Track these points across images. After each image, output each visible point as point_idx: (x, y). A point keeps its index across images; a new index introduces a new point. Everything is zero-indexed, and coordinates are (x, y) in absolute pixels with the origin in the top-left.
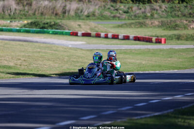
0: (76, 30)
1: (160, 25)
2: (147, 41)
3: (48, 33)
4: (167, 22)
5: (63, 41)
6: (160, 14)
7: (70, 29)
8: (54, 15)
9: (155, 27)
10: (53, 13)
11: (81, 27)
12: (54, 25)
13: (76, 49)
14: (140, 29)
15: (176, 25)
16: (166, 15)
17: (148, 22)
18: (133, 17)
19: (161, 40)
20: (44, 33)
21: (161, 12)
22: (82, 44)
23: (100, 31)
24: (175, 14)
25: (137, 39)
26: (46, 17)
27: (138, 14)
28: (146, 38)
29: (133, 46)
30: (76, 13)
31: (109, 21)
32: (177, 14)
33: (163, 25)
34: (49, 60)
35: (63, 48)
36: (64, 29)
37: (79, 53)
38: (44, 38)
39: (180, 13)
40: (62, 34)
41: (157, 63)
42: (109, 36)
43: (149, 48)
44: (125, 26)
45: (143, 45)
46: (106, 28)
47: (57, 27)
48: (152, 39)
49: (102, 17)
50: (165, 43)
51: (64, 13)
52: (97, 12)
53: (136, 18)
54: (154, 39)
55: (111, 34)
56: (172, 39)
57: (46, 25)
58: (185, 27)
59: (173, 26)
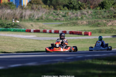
0: (29, 29)
1: (88, 24)
2: (78, 34)
3: (10, 31)
4: (92, 22)
5: (20, 35)
6: (88, 17)
7: (25, 27)
8: (15, 19)
9: (84, 25)
10: (14, 18)
11: (33, 26)
12: (14, 25)
13: (29, 39)
14: (74, 27)
15: (99, 24)
16: (92, 18)
17: (79, 22)
18: (69, 20)
19: (88, 33)
20: (7, 31)
21: (88, 16)
22: (34, 37)
23: (46, 28)
24: (98, 17)
25: (72, 33)
26: (9, 21)
27: (72, 17)
28: (78, 32)
29: (69, 37)
30: (29, 17)
31: (52, 22)
32: (99, 17)
33: (89, 24)
34: (10, 45)
35: (20, 39)
36: (21, 28)
37: (31, 42)
38: (8, 34)
39: (101, 16)
40: (20, 31)
41: (85, 47)
42: (52, 32)
43: (80, 38)
44: (63, 25)
45: (76, 36)
46: (50, 27)
47: (17, 27)
48: (82, 32)
49: (48, 20)
50: (91, 35)
51: (22, 17)
52: (44, 16)
53: (71, 20)
54: (83, 33)
55: (54, 30)
56: (96, 33)
57: (9, 26)
58: (105, 25)
59: (97, 24)
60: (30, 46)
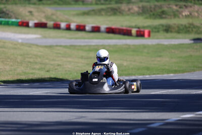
0: (26, 19)
1: (141, 11)
4: (151, 7)
7: (17, 17)
9: (133, 14)
11: (32, 15)
13: (29, 45)
15: (163, 12)
17: (124, 7)
18: (102, 1)
19: (144, 32)
22: (36, 38)
23: (58, 20)
25: (111, 31)
28: (123, 30)
35: (12, 43)
36: (9, 18)
37: (35, 50)
40: (7, 24)
42: (72, 27)
44: (93, 13)
45: (120, 39)
46: (66, 16)
48: (131, 31)
50: (149, 36)
53: (107, 2)
54: (134, 31)
55: (75, 24)
56: (158, 32)
58: (175, 15)
59: (159, 14)
60: (36, 63)
